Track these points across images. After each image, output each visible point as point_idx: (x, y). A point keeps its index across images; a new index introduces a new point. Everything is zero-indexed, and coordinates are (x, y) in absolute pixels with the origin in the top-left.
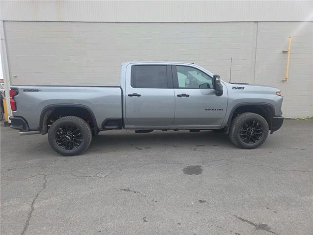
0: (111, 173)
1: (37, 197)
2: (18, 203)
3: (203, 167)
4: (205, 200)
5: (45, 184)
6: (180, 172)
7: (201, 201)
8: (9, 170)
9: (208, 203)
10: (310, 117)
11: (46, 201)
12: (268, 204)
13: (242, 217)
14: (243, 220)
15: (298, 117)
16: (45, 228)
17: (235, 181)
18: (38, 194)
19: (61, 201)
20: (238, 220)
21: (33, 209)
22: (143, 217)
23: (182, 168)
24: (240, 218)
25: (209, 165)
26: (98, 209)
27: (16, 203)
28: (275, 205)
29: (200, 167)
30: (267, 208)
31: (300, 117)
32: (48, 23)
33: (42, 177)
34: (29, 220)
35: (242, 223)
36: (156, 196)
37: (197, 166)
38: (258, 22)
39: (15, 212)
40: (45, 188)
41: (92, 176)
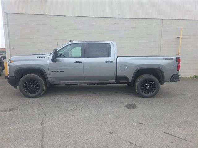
0: (83, 107)
1: (43, 121)
2: (33, 124)
3: (136, 105)
4: (142, 122)
5: (45, 113)
6: (124, 108)
7: (140, 123)
8: (19, 105)
9: (144, 124)
10: (192, 76)
11: (50, 123)
12: (178, 125)
13: (166, 132)
14: (166, 133)
15: (185, 77)
16: (54, 138)
17: (157, 113)
18: (43, 119)
19: (58, 123)
20: (164, 133)
21: (43, 127)
22: (109, 132)
23: (124, 105)
24: (165, 133)
25: (140, 104)
26: (82, 127)
27: (32, 124)
28: (182, 126)
29: (134, 104)
30: (178, 127)
31: (186, 76)
32: (35, 16)
33: (42, 109)
34: (43, 133)
35: (167, 135)
36: (113, 120)
37: (133, 104)
38: (163, 19)
39: (33, 129)
40: (45, 115)
41: (72, 109)
